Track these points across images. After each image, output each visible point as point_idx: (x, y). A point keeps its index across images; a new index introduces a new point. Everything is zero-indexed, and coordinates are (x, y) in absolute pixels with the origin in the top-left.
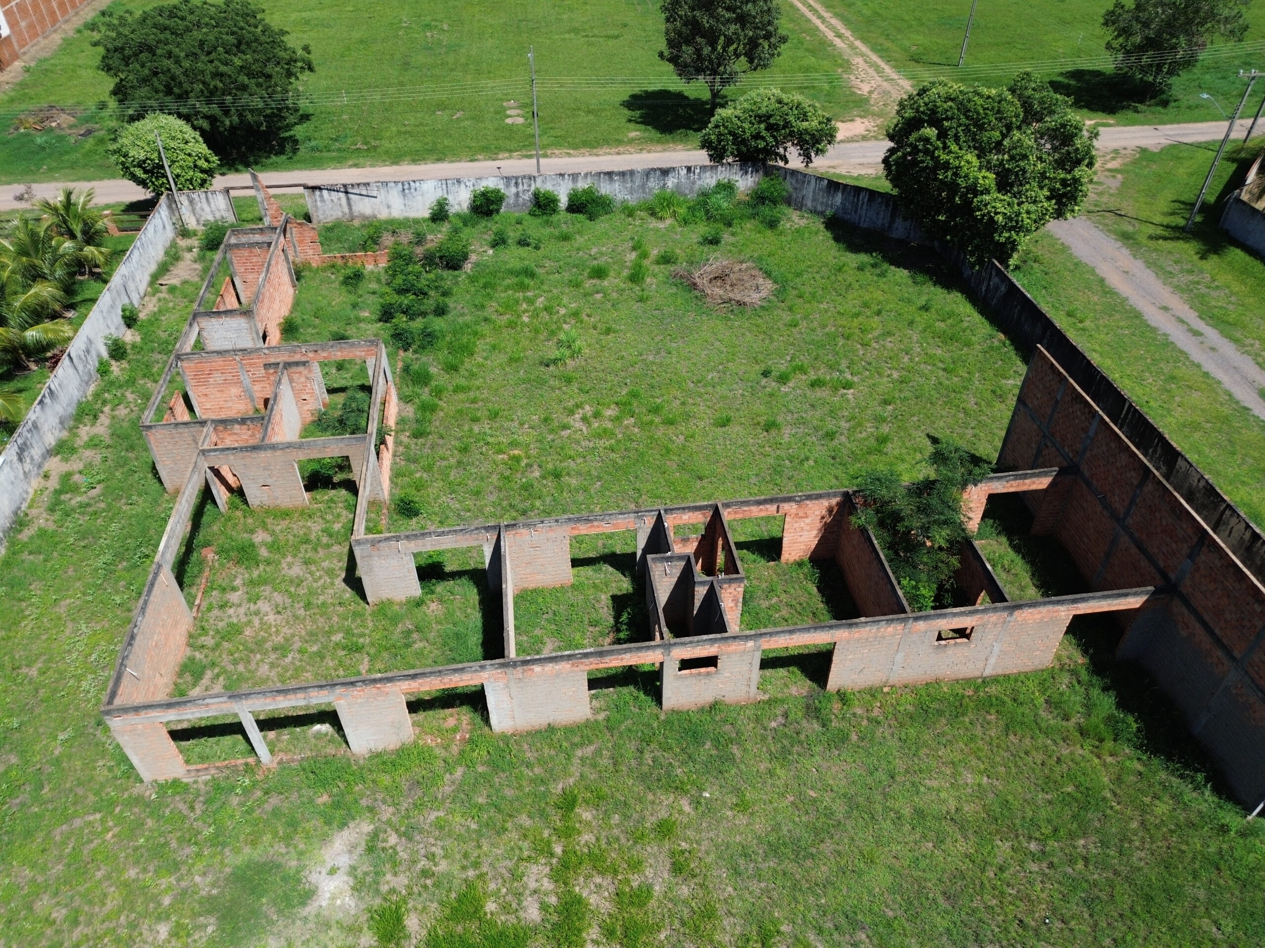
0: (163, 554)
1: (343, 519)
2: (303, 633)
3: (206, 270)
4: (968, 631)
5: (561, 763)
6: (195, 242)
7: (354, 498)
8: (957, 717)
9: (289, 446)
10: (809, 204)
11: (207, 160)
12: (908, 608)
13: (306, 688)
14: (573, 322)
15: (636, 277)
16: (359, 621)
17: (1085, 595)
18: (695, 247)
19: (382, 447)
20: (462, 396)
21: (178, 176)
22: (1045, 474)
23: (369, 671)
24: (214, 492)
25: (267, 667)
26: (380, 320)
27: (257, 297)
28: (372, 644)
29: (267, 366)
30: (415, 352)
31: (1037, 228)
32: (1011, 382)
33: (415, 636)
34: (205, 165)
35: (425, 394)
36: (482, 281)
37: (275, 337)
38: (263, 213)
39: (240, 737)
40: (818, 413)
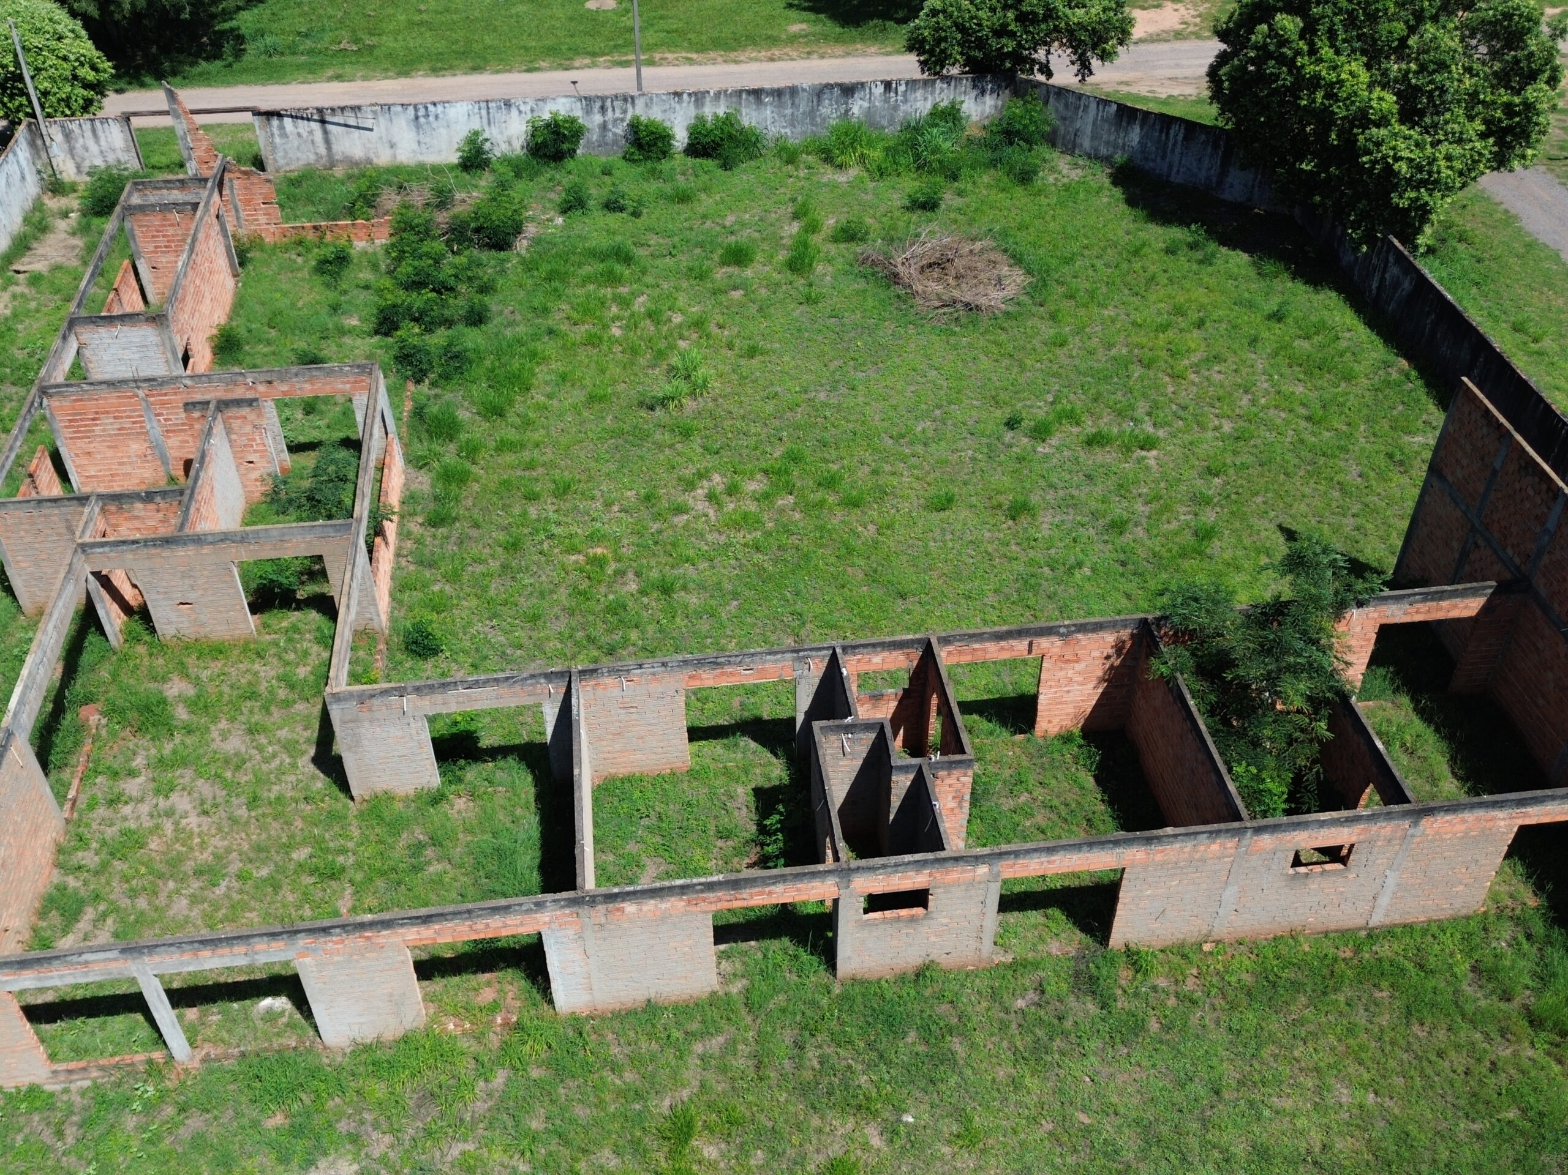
0: (15, 715)
1: (313, 661)
2: (246, 847)
3: (90, 248)
4: (1344, 852)
5: (668, 1065)
6: (73, 202)
7: (331, 624)
8: (1325, 993)
9: (225, 538)
10: (1087, 144)
11: (94, 68)
12: (1244, 812)
13: (249, 937)
14: (695, 336)
15: (798, 264)
16: (337, 829)
17: (1538, 793)
18: (897, 214)
19: (378, 540)
20: (509, 458)
21: (45, 94)
22: (1475, 592)
23: (354, 910)
24: (101, 613)
25: (185, 902)
26: (377, 332)
27: (175, 292)
28: (359, 866)
29: (189, 406)
30: (433, 384)
31: (1464, 185)
32: (1418, 439)
33: (429, 852)
34: (91, 76)
35: (449, 454)
36: (545, 268)
37: (203, 358)
38: (185, 154)
39: (139, 1017)
40: (1098, 490)
